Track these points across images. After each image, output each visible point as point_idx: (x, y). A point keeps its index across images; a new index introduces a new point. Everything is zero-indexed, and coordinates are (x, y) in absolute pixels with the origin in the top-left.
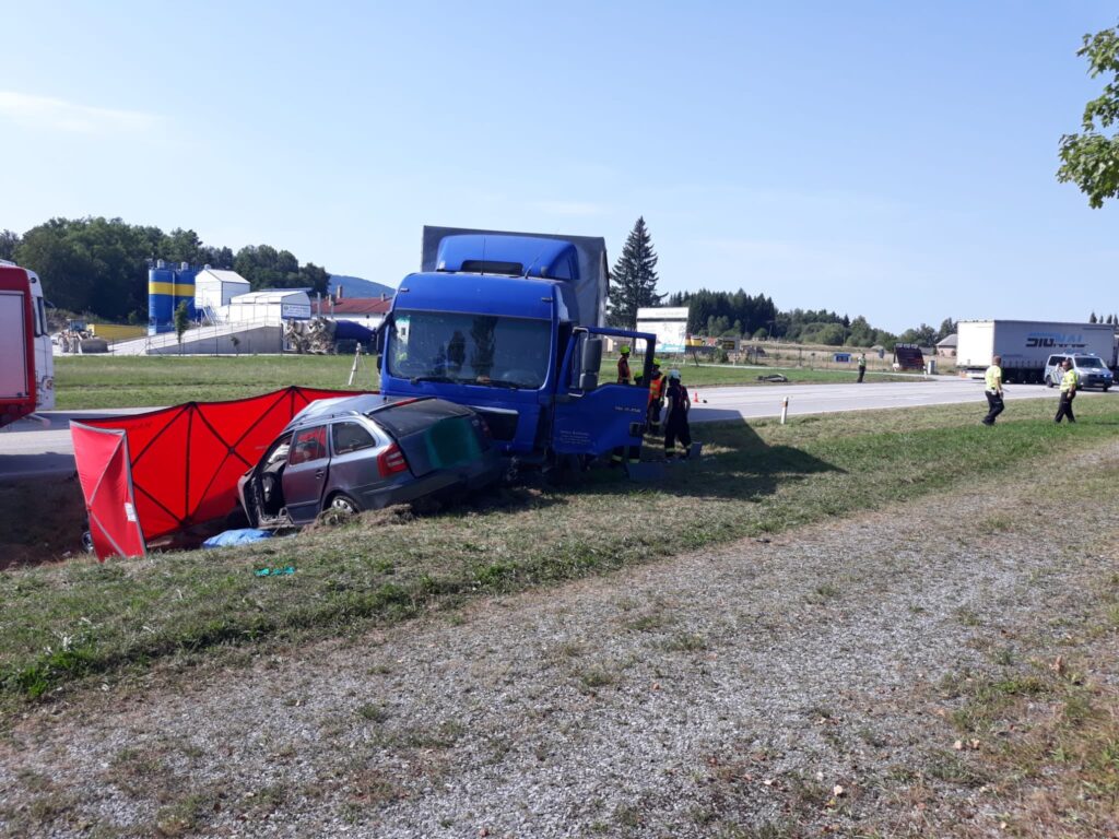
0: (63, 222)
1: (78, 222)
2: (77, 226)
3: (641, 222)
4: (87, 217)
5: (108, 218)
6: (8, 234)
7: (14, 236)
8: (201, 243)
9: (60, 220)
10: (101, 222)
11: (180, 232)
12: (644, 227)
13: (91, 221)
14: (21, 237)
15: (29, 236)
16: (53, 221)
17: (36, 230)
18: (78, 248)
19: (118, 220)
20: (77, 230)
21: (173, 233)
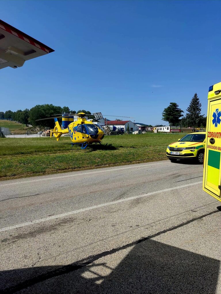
0: (39, 106)
1: (42, 105)
2: (42, 106)
3: (196, 95)
4: (44, 104)
5: (49, 104)
6: (27, 109)
7: (28, 110)
8: (70, 110)
9: (38, 105)
10: (48, 105)
11: (65, 107)
12: (197, 96)
13: (46, 105)
14: (30, 110)
15: (31, 110)
16: (37, 106)
17: (33, 108)
18: (43, 111)
19: (52, 105)
20: (42, 107)
21: (63, 108)
